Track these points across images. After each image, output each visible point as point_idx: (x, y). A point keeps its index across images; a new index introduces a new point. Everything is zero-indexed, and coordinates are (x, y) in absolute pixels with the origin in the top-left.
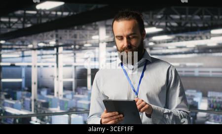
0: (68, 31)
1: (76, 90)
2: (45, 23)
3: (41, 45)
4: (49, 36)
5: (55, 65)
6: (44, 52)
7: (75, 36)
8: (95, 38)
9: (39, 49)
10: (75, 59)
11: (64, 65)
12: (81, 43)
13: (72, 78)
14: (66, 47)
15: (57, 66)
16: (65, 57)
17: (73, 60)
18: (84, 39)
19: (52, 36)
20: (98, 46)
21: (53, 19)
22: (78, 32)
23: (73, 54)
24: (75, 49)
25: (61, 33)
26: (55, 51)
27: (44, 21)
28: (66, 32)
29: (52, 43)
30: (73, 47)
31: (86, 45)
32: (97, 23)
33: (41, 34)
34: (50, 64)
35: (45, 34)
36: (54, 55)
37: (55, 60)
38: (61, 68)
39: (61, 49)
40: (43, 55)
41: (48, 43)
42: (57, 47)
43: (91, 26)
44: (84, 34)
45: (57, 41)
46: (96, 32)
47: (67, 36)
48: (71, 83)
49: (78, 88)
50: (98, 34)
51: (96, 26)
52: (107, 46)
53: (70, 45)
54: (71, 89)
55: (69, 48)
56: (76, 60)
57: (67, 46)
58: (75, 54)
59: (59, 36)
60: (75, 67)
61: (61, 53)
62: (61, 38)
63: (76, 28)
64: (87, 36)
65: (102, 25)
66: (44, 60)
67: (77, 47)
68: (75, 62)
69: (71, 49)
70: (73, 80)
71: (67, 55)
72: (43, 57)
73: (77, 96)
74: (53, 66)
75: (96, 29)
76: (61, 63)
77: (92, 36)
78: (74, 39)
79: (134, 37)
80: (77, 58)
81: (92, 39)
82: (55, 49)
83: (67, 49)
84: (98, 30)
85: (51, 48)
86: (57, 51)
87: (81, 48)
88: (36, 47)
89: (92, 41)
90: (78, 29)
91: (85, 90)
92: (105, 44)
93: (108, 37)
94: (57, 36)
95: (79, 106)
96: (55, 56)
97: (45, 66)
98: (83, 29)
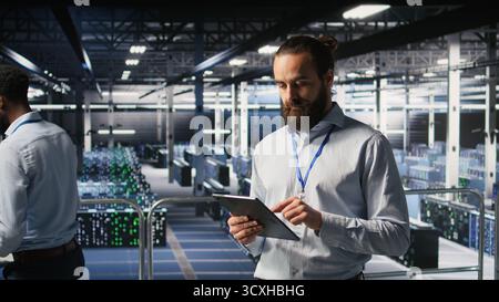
0: (396, 52)
1: (409, 149)
2: (357, 41)
3: (352, 76)
4: (364, 61)
5: (375, 107)
6: (357, 87)
7: (408, 61)
8: (442, 62)
9: (348, 82)
10: (408, 97)
11: (389, 107)
12: (417, 71)
13: (402, 128)
14: (392, 80)
15: (378, 110)
16: (391, 95)
17: (404, 101)
18: (423, 65)
19: (370, 62)
20: (448, 77)
21: (371, 34)
22: (413, 55)
23: (404, 90)
24: (408, 82)
25: (384, 55)
26: (374, 86)
27: (356, 37)
28: (392, 54)
29: (370, 73)
30: (404, 78)
31: (425, 75)
32: (446, 37)
33: (351, 59)
34: (366, 107)
35: (359, 58)
36: (372, 91)
37: (374, 99)
38: (384, 113)
39: (384, 82)
40: (354, 92)
41: (364, 73)
42: (378, 78)
43: (436, 43)
44: (422, 57)
45: (378, 69)
46: (445, 52)
47: (394, 60)
48: (402, 136)
49: (413, 145)
50: (447, 57)
51: (444, 42)
52: (462, 76)
53: (400, 75)
54: (401, 148)
55: (398, 80)
56: (410, 100)
57: (394, 78)
58: (408, 91)
59: (381, 61)
60: (408, 111)
61: (384, 89)
62: (384, 65)
63: (409, 46)
64: (428, 59)
65: (454, 41)
66: (356, 100)
67: (411, 78)
68: (408, 103)
69: (402, 82)
70: (404, 132)
71: (393, 92)
72: (355, 95)
73: (410, 158)
74: (371, 110)
75: (444, 48)
76: (383, 105)
77: (437, 59)
78: (406, 65)
79: (304, 84)
80: (411, 96)
81: (437, 65)
82: (375, 82)
83: (395, 83)
84: (447, 49)
85: (368, 81)
86: (378, 85)
87: (418, 80)
88: (343, 79)
89: (437, 69)
90: (413, 49)
91: (424, 148)
92: (459, 72)
93: (464, 60)
94: (377, 61)
95: (413, 174)
96: (375, 93)
97: (357, 110)
98: (421, 49)
